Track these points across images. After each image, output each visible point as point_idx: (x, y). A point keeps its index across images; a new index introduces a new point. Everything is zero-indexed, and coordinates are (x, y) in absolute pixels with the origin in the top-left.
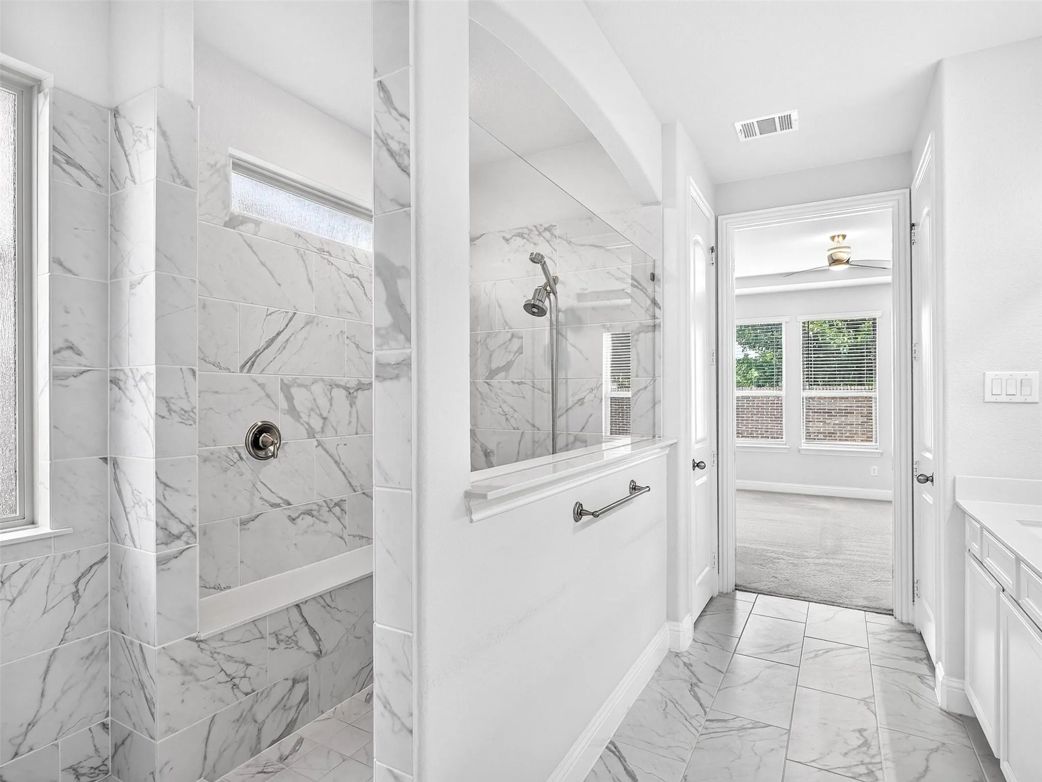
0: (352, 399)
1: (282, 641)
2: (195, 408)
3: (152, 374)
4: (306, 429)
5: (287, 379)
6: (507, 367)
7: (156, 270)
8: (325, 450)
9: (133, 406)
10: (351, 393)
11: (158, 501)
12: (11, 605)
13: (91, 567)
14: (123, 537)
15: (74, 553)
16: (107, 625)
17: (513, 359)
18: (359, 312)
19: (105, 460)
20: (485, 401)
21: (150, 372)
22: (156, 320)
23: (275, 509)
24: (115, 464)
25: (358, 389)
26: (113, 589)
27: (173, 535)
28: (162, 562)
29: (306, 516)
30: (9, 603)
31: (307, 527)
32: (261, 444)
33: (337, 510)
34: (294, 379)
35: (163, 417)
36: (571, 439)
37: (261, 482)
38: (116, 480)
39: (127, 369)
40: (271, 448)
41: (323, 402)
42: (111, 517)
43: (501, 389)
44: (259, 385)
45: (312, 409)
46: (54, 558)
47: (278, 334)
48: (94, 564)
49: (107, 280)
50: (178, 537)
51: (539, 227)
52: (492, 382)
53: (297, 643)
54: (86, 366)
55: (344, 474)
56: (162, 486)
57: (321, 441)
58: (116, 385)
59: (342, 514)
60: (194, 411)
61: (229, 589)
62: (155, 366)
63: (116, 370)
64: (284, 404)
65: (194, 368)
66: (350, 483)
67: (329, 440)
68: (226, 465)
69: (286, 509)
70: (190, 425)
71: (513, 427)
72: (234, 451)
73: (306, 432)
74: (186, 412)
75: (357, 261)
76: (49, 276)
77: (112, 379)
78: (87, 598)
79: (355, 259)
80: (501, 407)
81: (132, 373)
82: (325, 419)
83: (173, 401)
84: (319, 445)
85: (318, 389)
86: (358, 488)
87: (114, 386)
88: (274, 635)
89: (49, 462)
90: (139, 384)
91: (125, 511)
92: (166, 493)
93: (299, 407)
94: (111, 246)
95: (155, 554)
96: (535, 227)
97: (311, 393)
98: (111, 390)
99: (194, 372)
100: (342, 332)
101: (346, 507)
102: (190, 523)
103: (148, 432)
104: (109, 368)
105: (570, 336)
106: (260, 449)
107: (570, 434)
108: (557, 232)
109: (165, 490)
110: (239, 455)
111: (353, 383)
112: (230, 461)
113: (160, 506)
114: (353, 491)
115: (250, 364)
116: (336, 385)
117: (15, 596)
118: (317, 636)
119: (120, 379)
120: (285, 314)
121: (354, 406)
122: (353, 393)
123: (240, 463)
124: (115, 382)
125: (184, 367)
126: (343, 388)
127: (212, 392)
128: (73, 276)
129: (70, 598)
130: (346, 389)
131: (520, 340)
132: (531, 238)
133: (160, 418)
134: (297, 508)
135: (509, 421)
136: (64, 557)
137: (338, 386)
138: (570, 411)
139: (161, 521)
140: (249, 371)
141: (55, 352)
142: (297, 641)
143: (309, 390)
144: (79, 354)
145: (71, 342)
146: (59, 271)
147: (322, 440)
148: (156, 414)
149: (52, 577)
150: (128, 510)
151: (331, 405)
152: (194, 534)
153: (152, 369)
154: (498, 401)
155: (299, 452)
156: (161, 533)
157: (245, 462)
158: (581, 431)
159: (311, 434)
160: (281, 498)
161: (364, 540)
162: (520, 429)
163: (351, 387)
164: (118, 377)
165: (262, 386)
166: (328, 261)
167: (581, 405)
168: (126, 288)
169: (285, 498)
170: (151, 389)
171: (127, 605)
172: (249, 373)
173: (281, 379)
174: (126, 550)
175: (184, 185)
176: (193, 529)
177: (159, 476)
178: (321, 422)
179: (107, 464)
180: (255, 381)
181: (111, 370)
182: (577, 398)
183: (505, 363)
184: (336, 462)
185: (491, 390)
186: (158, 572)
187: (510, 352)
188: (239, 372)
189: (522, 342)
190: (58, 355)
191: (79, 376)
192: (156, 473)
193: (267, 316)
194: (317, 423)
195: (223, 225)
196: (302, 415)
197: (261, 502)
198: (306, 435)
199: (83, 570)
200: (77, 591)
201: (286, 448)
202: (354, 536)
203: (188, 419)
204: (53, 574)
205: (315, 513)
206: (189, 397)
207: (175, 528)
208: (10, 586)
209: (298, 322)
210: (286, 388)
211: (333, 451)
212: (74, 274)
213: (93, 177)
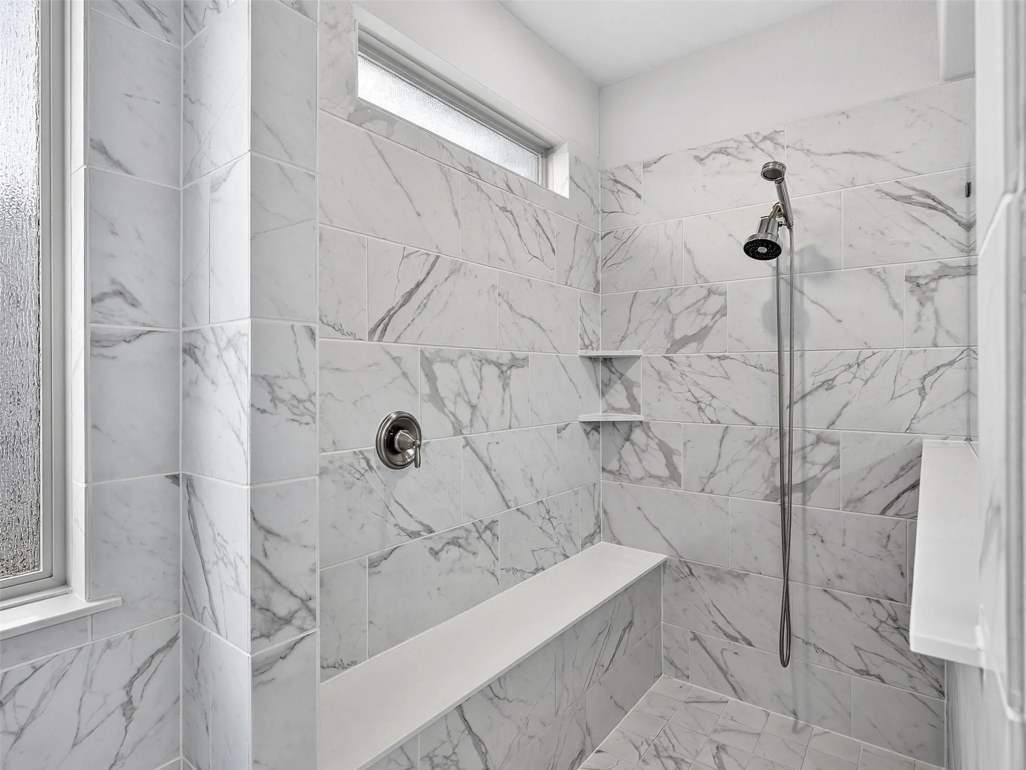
0: (505, 380)
1: (438, 766)
2: (314, 394)
3: (244, 335)
4: (453, 423)
5: (429, 351)
6: (700, 336)
7: (251, 150)
8: (474, 451)
9: (215, 391)
10: (504, 370)
11: (254, 561)
12: (15, 741)
13: (153, 657)
14: (201, 611)
15: (125, 636)
16: (178, 748)
17: (711, 324)
18: (514, 261)
19: (175, 478)
20: (665, 383)
21: (242, 332)
22: (251, 239)
23: (415, 540)
24: (190, 486)
25: (512, 366)
26: (186, 691)
27: (280, 618)
28: (259, 669)
29: (451, 547)
30: (12, 738)
31: (454, 562)
32: (396, 446)
33: (487, 535)
34: (437, 351)
35: (264, 411)
36: (810, 439)
37: (396, 502)
38: (191, 513)
39: (206, 328)
40: (411, 452)
41: (472, 384)
42: (184, 573)
43: (690, 366)
44: (394, 359)
45: (459, 395)
46: (92, 649)
47: (418, 285)
48: (158, 652)
49: (179, 186)
50: (287, 621)
51: (753, 137)
52: (675, 356)
53: (457, 764)
54: (144, 325)
55: (496, 484)
56: (261, 535)
57: (469, 439)
58: (191, 357)
59: (493, 541)
60: (313, 399)
61: (354, 665)
62: (249, 320)
63: (191, 331)
64: (426, 389)
65: (312, 325)
66: (503, 497)
67: (480, 438)
68: (349, 478)
69: (427, 538)
70: (307, 424)
71: (710, 420)
72: (361, 456)
73: (451, 425)
74: (299, 401)
75: (510, 189)
76: (85, 169)
77: (187, 347)
78: (146, 710)
79: (508, 186)
80: (690, 391)
81: (215, 335)
82: (474, 407)
83: (278, 381)
84: (467, 445)
85: (466, 365)
86: (512, 504)
87: (188, 358)
88: (427, 759)
89: (84, 486)
90: (225, 354)
91: (203, 567)
92: (268, 545)
93: (443, 392)
94: (184, 129)
95: (250, 656)
96: (747, 136)
97: (458, 371)
98: (184, 363)
99: (312, 333)
100: (493, 286)
101: (498, 530)
102: (306, 594)
103: (238, 437)
104: (182, 329)
105: (808, 287)
106: (395, 452)
107: (809, 432)
108: (783, 140)
109: (266, 539)
110: (368, 462)
111: (505, 359)
112: (355, 473)
113: (259, 571)
114: (506, 508)
115: (381, 327)
116: (487, 360)
117: (22, 723)
118: (483, 746)
119: (198, 346)
120: (426, 256)
121: (507, 390)
122: (506, 371)
123: (369, 475)
124: (189, 351)
125: (298, 325)
126: (495, 365)
127: (332, 369)
128: (124, 174)
129: (119, 712)
130: (499, 365)
131: (722, 298)
132: (740, 152)
133: (259, 413)
134: (440, 537)
135: (703, 412)
136: (109, 645)
137: (490, 362)
138: (808, 398)
139: (260, 596)
140: (380, 339)
141: (94, 300)
142: (458, 761)
143: (456, 367)
144: (134, 304)
145: (120, 284)
146: (101, 164)
147: (471, 437)
148: (252, 405)
149: (88, 683)
150: (208, 566)
151: (481, 387)
152: (312, 612)
153: (246, 325)
154: (684, 382)
155: (444, 455)
156: (259, 616)
157: (376, 472)
158: (828, 428)
159: (458, 430)
160: (422, 524)
161: (519, 574)
162: (722, 423)
163: (504, 363)
164: (193, 343)
165: (396, 360)
166: (478, 186)
167: (827, 389)
168: (206, 192)
169: (426, 522)
170: (243, 362)
171: (207, 728)
172: (381, 341)
173: (421, 351)
174: (205, 632)
175: (296, 9)
176: (311, 604)
177: (256, 516)
178: (469, 411)
179: (179, 485)
180: (388, 353)
181: (184, 332)
182: (822, 378)
183: (697, 330)
184: (487, 468)
185: (673, 368)
186: (254, 687)
187: (705, 314)
188: (367, 340)
189: (725, 299)
190: (99, 306)
191: (135, 340)
192: (252, 512)
193: (403, 258)
194: (464, 414)
195: (346, 118)
196: (446, 402)
197: (396, 531)
198: (452, 431)
199: (138, 663)
200: (130, 701)
201: (427, 449)
202: (508, 570)
203: (302, 415)
204: (89, 678)
205: (461, 541)
206: (305, 376)
207: (282, 605)
208: (14, 706)
209: (442, 270)
210: (427, 364)
211: (483, 452)
212: (127, 172)
213: (157, 15)
